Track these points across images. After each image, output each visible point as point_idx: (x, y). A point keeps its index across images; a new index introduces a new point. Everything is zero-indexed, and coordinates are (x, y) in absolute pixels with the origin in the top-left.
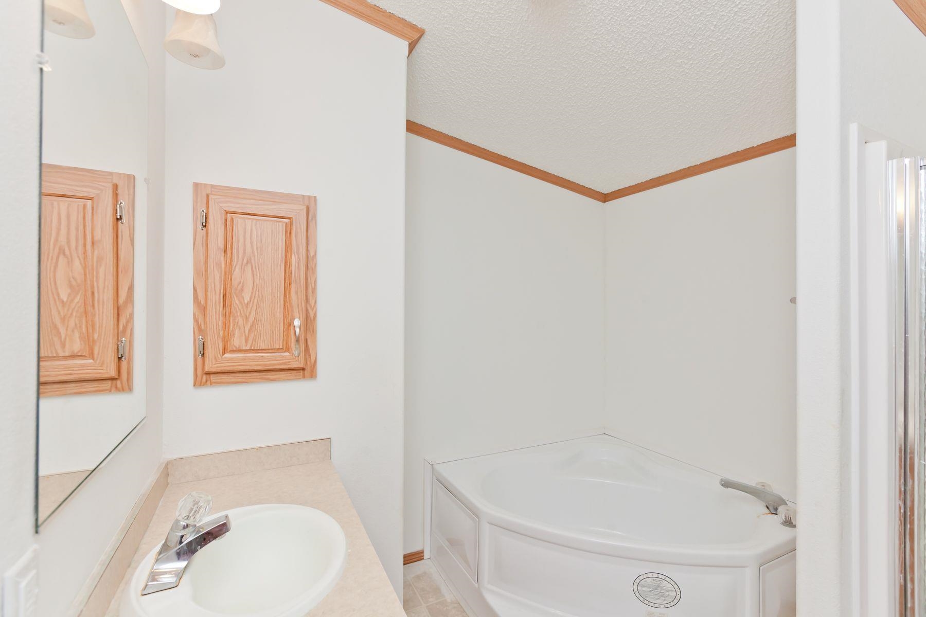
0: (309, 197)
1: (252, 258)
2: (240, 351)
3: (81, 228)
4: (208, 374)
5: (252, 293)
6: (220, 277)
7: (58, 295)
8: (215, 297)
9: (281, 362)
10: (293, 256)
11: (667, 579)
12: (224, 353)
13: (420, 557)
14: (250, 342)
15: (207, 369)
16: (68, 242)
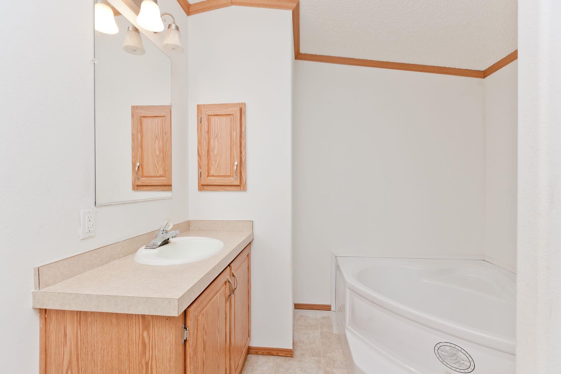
0: (242, 103)
1: (218, 134)
2: (214, 176)
3: (162, 128)
4: (203, 185)
5: (218, 150)
6: (206, 144)
7: (156, 153)
8: (204, 153)
9: (230, 182)
10: (234, 132)
11: (463, 351)
12: (208, 176)
13: (329, 308)
14: (217, 172)
15: (202, 183)
16: (158, 133)
